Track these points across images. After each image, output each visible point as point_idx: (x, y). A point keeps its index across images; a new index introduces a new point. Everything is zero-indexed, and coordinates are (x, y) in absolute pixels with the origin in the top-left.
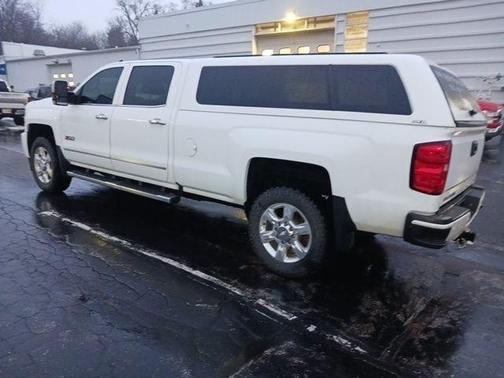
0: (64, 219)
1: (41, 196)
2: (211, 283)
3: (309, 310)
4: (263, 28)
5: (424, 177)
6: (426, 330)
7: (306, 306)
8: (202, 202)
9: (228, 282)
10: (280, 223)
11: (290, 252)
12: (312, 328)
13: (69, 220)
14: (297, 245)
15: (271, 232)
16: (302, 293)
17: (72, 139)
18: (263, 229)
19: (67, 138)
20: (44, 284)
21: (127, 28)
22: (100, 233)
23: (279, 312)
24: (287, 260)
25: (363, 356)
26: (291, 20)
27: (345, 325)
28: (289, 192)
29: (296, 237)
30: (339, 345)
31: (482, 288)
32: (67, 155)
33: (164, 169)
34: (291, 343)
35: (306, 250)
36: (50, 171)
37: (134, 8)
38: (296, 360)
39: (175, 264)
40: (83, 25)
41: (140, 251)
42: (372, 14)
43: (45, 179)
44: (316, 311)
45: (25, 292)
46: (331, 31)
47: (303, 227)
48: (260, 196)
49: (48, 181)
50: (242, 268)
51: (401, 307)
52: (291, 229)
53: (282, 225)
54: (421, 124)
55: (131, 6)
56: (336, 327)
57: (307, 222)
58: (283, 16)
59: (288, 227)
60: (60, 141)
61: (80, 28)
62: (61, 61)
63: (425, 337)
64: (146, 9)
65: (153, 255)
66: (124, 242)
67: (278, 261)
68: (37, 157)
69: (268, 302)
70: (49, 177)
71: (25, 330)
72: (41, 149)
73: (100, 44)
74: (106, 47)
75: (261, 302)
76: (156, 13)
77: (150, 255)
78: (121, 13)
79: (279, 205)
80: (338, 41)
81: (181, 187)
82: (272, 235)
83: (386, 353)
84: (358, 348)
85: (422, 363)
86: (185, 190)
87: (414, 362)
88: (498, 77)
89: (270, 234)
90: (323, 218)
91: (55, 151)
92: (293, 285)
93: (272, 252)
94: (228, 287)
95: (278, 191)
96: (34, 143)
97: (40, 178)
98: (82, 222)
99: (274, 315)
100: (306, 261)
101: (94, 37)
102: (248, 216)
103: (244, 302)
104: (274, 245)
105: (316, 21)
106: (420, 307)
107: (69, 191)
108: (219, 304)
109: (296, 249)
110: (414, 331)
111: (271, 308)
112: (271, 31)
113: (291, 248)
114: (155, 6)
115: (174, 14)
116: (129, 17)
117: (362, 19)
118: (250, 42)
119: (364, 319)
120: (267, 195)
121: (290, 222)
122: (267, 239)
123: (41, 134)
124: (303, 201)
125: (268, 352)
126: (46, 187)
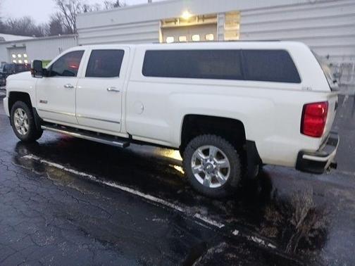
0: (42, 161)
1: (19, 144)
2: (159, 203)
3: (232, 220)
4: (167, 22)
5: (310, 126)
6: (312, 231)
7: (228, 217)
8: (144, 146)
9: (172, 202)
10: (206, 160)
11: (214, 180)
12: (236, 233)
13: (46, 161)
14: (219, 175)
15: (200, 166)
16: (224, 208)
17: (45, 102)
18: (193, 165)
19: (41, 102)
20: (38, 210)
21: (65, 22)
22: (71, 170)
23: (211, 223)
24: (212, 186)
25: (275, 250)
26: (187, 17)
27: (258, 229)
28: (214, 138)
29: (219, 169)
30: (257, 243)
31: (341, 200)
32: (41, 114)
33: (119, 123)
34: (224, 243)
35: (226, 178)
36: (26, 125)
37: (69, 7)
38: (231, 256)
39: (132, 191)
40: (31, 19)
41: (104, 182)
42: (242, 14)
43: (23, 132)
44: (237, 220)
45: (25, 216)
46: (215, 25)
47: (224, 162)
48: (192, 141)
49: (25, 133)
50: (179, 192)
51: (292, 215)
52: (215, 163)
53: (208, 161)
54: (308, 89)
55: (67, 6)
56: (252, 231)
57: (226, 159)
58: (181, 14)
59: (212, 163)
60: (35, 104)
61: (29, 21)
62: (18, 45)
63: (312, 235)
64: (78, 7)
65: (114, 185)
66: (91, 176)
67: (205, 187)
68: (16, 115)
69: (202, 216)
70: (26, 130)
71: (32, 244)
72: (20, 110)
73: (45, 32)
74: (49, 35)
75: (198, 216)
76: (86, 11)
77: (111, 185)
78: (60, 11)
79: (205, 147)
80: (219, 31)
81: (130, 136)
82: (201, 168)
83: (289, 247)
84: (270, 245)
85: (315, 253)
86: (134, 137)
87: (309, 252)
88: (328, 57)
89: (199, 168)
90: (238, 155)
91: (31, 112)
92: (216, 203)
93: (201, 181)
94: (173, 206)
95: (205, 138)
96: (14, 106)
97: (19, 131)
98: (56, 162)
99: (209, 225)
100: (227, 186)
101: (40, 28)
102: (182, 155)
103: (185, 216)
104: (202, 175)
105: (204, 18)
106: (304, 215)
107: (41, 140)
108: (169, 219)
109: (219, 178)
110: (303, 231)
111: (205, 220)
112: (173, 24)
113: (215, 177)
114: (85, 6)
115: (98, 12)
116: (66, 14)
117: (235, 17)
118: (158, 32)
119: (269, 224)
120: (196, 140)
121: (214, 159)
122: (197, 171)
123: (20, 99)
124: (224, 144)
125: (210, 251)
126: (23, 137)
